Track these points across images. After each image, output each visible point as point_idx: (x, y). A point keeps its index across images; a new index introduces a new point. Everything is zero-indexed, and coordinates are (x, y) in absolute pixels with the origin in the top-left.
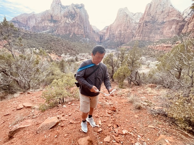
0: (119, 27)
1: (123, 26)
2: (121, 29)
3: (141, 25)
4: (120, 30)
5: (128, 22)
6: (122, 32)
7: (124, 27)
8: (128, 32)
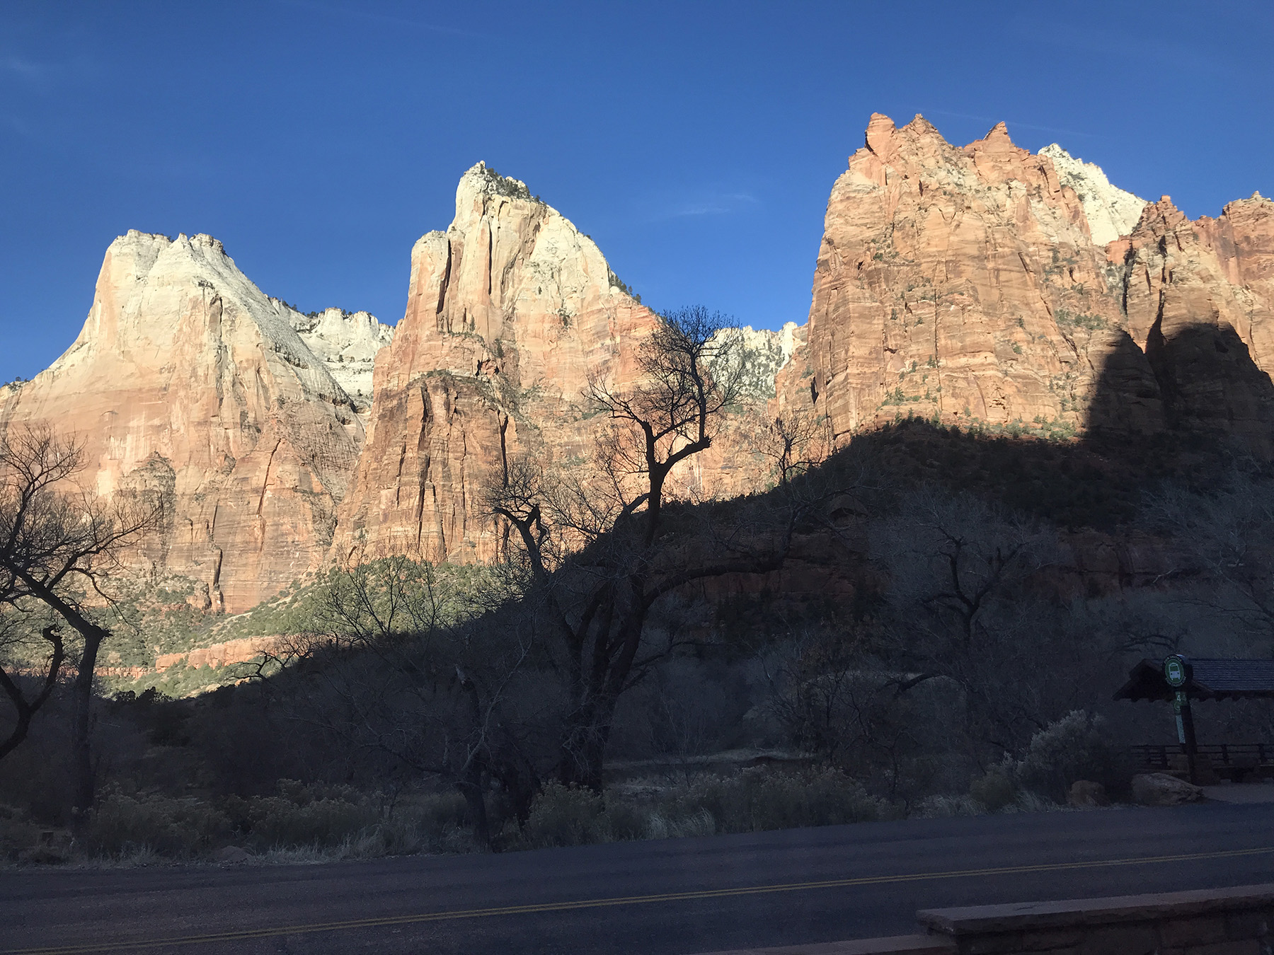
0: (138, 422)
1: (197, 413)
2: (166, 452)
3: (401, 407)
4: (155, 462)
5: (249, 376)
6: (188, 481)
7: (205, 423)
8: (258, 479)
